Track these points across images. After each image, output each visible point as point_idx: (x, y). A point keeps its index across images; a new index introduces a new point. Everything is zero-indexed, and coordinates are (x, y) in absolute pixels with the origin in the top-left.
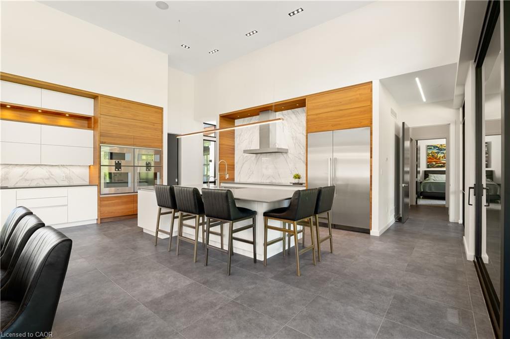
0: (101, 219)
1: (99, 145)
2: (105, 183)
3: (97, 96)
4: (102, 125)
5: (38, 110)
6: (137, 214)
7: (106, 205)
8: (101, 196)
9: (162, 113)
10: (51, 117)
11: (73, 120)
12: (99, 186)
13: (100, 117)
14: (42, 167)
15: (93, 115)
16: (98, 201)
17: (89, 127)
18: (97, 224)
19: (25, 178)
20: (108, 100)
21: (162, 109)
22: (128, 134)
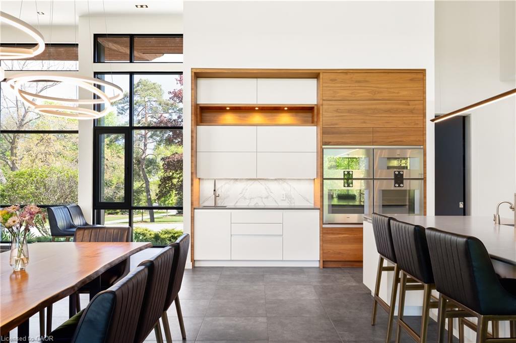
0: (323, 261)
1: (321, 147)
2: (329, 205)
3: (319, 74)
4: (326, 116)
5: (255, 107)
6: (362, 261)
7: (331, 241)
8: (324, 226)
9: (423, 80)
10: (270, 114)
11: (294, 114)
12: (321, 209)
13: (322, 105)
14: (262, 182)
15: (316, 103)
16: (320, 233)
17: (313, 122)
18: (319, 267)
19: (244, 196)
20: (333, 76)
21: (423, 72)
22: (364, 125)
